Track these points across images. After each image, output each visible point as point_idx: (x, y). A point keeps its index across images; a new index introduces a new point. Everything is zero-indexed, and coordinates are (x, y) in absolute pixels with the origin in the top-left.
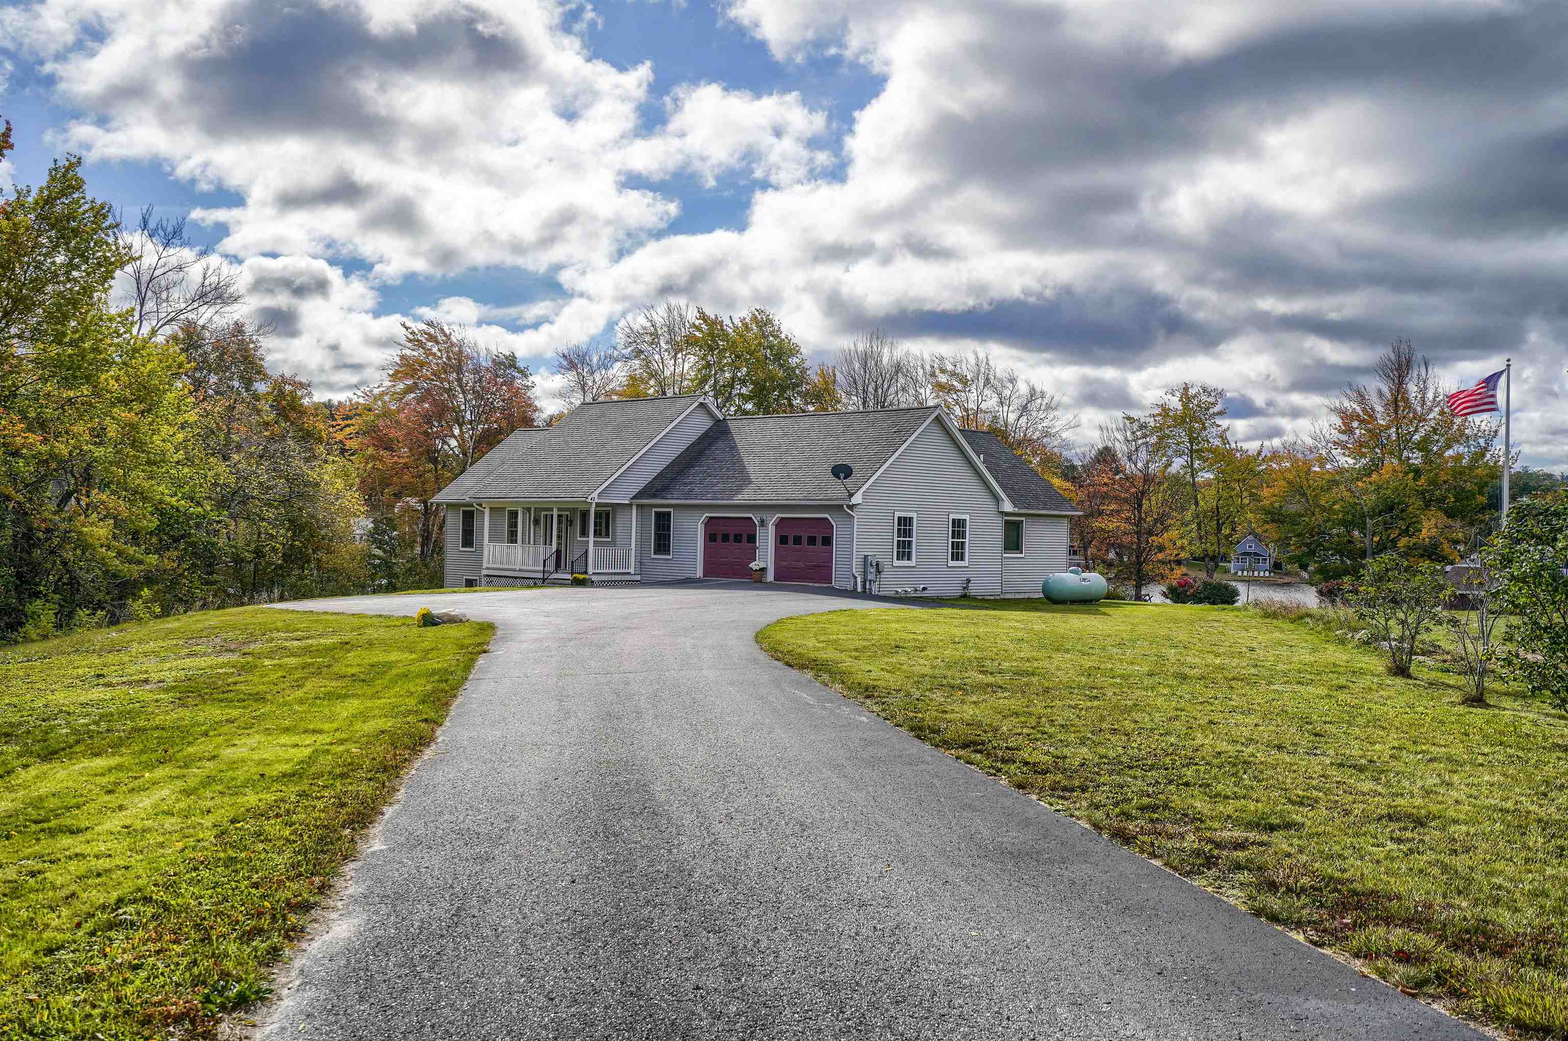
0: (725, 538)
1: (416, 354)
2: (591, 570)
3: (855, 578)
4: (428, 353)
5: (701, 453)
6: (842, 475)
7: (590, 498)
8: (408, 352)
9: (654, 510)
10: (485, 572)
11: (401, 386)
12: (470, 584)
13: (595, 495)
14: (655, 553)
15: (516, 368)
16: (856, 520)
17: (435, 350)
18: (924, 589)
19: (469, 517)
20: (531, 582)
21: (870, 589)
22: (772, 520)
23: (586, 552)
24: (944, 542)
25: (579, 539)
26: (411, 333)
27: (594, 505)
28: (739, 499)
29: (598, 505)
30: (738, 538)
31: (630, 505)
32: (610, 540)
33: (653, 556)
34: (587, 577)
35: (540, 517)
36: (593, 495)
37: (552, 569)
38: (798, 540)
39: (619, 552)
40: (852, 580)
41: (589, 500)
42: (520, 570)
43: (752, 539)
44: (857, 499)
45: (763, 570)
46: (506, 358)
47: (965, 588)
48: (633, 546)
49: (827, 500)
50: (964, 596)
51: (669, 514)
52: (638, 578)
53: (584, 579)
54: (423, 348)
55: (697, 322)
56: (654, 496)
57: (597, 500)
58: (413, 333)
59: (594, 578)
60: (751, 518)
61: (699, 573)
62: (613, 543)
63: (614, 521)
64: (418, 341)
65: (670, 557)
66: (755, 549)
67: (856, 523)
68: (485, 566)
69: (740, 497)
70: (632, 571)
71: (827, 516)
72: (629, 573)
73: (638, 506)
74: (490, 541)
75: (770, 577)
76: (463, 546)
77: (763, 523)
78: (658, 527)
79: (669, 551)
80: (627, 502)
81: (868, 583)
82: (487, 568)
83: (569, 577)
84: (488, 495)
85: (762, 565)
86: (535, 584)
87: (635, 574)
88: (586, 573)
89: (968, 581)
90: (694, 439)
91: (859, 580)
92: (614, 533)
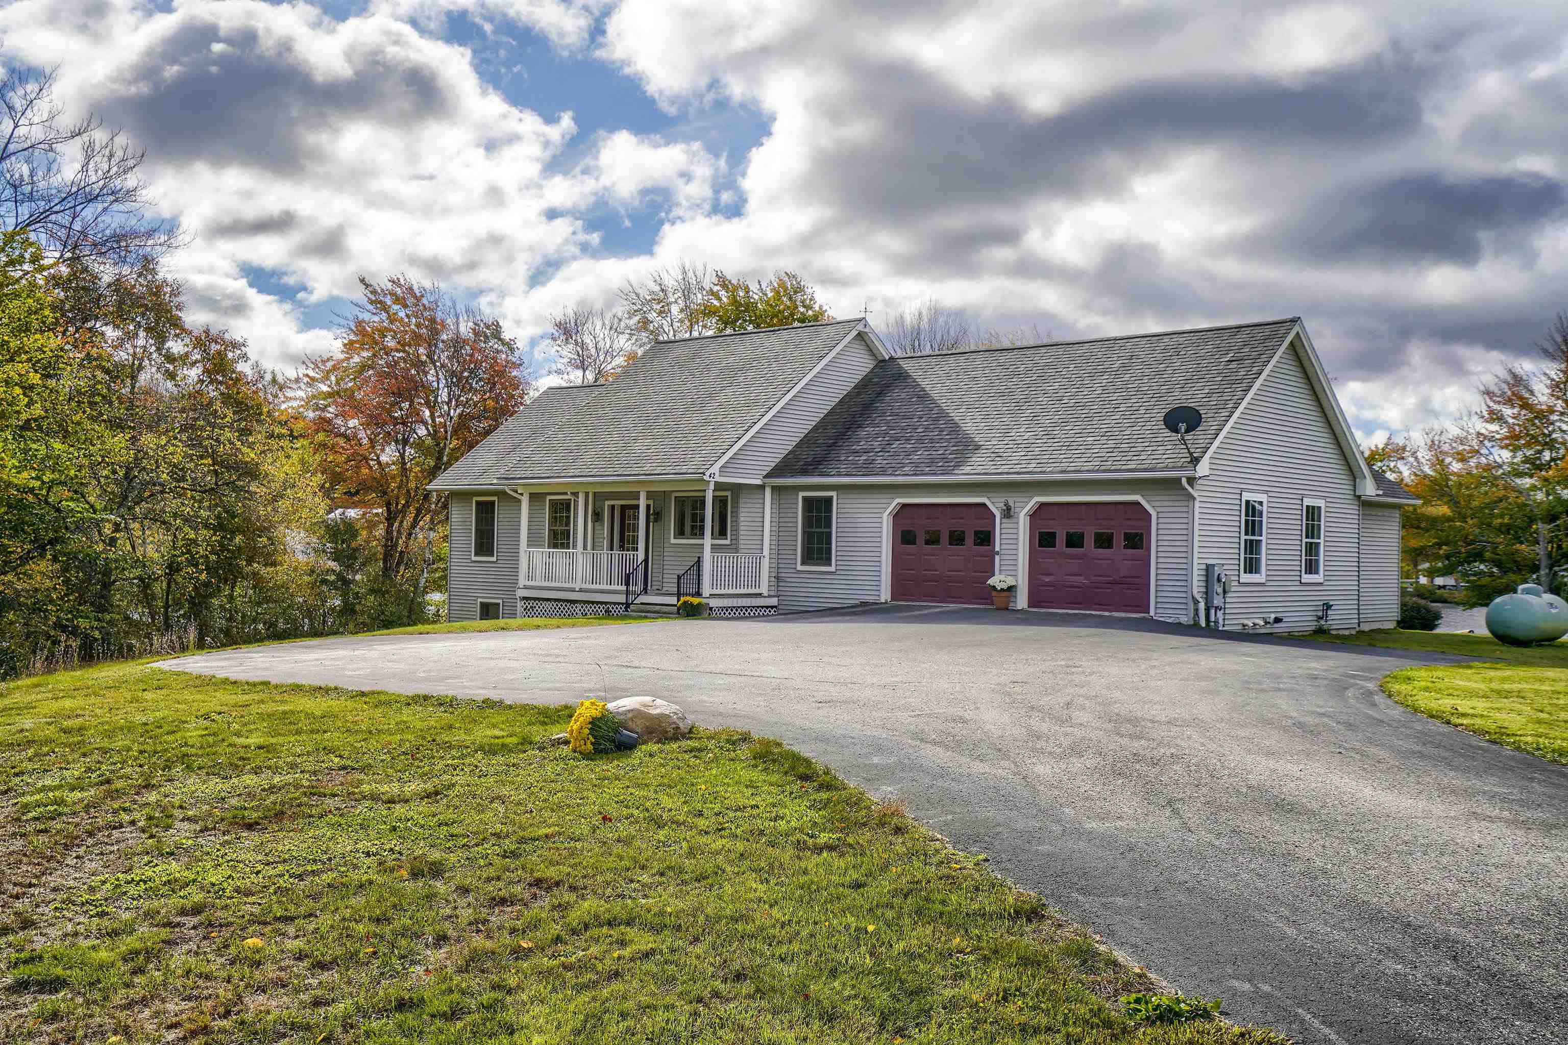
0: (933, 539)
1: (376, 319)
2: (706, 590)
3: (1196, 602)
4: (392, 319)
5: (868, 407)
6: (1183, 427)
7: (708, 473)
8: (366, 316)
9: (801, 494)
10: (521, 593)
11: (356, 359)
12: (488, 611)
13: (715, 469)
14: (803, 563)
15: (500, 339)
16: (1197, 504)
17: (402, 314)
18: (1278, 620)
19: (485, 512)
20: (602, 609)
21: (1216, 622)
22: (1025, 507)
23: (699, 562)
24: (1295, 540)
25: (673, 541)
26: (371, 292)
27: (712, 486)
28: (964, 474)
29: (719, 486)
30: (957, 539)
31: (762, 487)
32: (727, 542)
33: (800, 568)
34: (704, 601)
35: (603, 510)
36: (711, 471)
37: (639, 588)
38: (1074, 541)
39: (743, 560)
40: (1191, 606)
41: (706, 478)
42: (581, 590)
43: (985, 538)
44: (1203, 469)
45: (1011, 589)
46: (488, 327)
47: (1321, 618)
48: (766, 552)
49: (1145, 470)
50: (1320, 631)
51: (829, 501)
52: (774, 601)
53: (699, 604)
54: (387, 312)
55: (715, 289)
56: (804, 472)
57: (718, 479)
58: (374, 292)
59: (713, 603)
60: (984, 505)
61: (885, 595)
62: (734, 548)
63: (736, 512)
64: (381, 302)
65: (832, 569)
66: (992, 555)
67: (1197, 510)
68: (522, 582)
69: (967, 469)
70: (764, 590)
71: (1137, 498)
72: (759, 595)
73: (773, 488)
74: (529, 546)
75: (1022, 601)
76: (476, 554)
77: (1008, 513)
78: (808, 522)
79: (829, 559)
80: (759, 482)
81: (1213, 612)
82: (526, 587)
83: (673, 600)
84: (528, 474)
85: (1010, 581)
86: (607, 611)
87: (769, 596)
88: (698, 594)
89: (1328, 607)
90: (848, 387)
91: (1202, 606)
92: (736, 530)
